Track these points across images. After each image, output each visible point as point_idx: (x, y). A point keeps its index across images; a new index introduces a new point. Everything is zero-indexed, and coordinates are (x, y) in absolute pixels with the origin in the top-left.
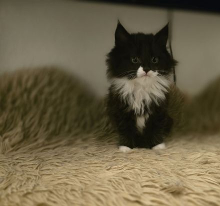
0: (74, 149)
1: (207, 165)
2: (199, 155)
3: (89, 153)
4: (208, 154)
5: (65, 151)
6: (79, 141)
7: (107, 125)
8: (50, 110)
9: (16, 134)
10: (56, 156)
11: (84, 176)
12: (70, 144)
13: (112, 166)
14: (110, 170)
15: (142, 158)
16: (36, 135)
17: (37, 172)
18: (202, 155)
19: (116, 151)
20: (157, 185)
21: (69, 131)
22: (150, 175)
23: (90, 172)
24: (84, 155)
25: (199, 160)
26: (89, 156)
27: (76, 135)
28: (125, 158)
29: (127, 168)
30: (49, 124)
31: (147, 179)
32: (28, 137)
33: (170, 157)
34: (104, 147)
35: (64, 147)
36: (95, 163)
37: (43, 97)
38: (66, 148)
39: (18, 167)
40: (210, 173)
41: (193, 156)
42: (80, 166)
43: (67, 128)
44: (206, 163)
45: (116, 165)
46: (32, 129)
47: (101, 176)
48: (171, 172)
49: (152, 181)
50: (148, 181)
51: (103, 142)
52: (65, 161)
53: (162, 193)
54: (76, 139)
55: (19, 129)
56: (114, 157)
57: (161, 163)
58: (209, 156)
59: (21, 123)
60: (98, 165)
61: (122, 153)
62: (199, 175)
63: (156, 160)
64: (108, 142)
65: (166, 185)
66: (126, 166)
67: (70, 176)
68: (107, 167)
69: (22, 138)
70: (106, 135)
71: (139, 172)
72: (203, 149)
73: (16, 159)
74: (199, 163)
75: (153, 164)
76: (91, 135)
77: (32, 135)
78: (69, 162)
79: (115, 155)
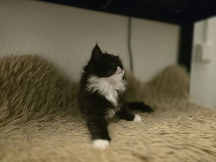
2: (156, 128)
4: (163, 127)
6: (58, 117)
8: (33, 91)
9: (3, 112)
12: (51, 120)
16: (20, 113)
17: (28, 144)
18: (159, 128)
21: (48, 108)
24: (65, 129)
25: (157, 131)
27: (55, 112)
32: (13, 114)
33: (134, 129)
35: (45, 123)
38: (47, 124)
39: (9, 140)
41: (152, 129)
44: (163, 134)
46: (16, 108)
55: (5, 107)
69: (8, 115)
74: (158, 134)
77: (17, 112)
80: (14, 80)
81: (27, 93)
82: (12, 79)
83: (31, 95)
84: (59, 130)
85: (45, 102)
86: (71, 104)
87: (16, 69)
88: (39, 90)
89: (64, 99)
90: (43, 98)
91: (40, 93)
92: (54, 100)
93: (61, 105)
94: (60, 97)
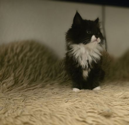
0: (45, 90)
1: (126, 99)
2: (121, 93)
3: (54, 92)
4: (127, 93)
5: (40, 91)
6: (48, 85)
7: (65, 75)
8: (31, 66)
9: (10, 81)
10: (34, 94)
11: (52, 106)
12: (43, 87)
13: (68, 100)
14: (68, 102)
15: (86, 95)
16: (22, 81)
17: (23, 104)
18: (123, 94)
19: (70, 91)
20: (96, 111)
21: (42, 79)
22: (91, 105)
23: (55, 104)
24: (51, 94)
25: (121, 96)
26: (54, 94)
27: (47, 81)
28: (76, 95)
29: (77, 101)
30: (30, 75)
31: (90, 107)
32: (18, 82)
33: (103, 95)
34: (63, 88)
35: (39, 89)
36: (58, 98)
37: (26, 58)
38: (40, 89)
39: (11, 101)
40: (128, 104)
41: (117, 94)
42: (49, 100)
43: (41, 77)
44: (125, 98)
45: (71, 99)
46: (20, 78)
47: (62, 106)
48: (104, 104)
49: (93, 109)
50: (90, 109)
51: (63, 85)
52: (40, 97)
53: (99, 116)
54: (47, 84)
55: (12, 78)
56: (69, 95)
57: (98, 98)
58: (127, 94)
59: (13, 74)
60: (60, 99)
61: (74, 92)
62: (121, 105)
63: (95, 96)
64: (66, 86)
65: (101, 112)
66: (77, 100)
67: (43, 106)
68: (65, 100)
69: (14, 83)
70: (65, 82)
71: (85, 104)
72: (123, 90)
73: (10, 96)
74: (121, 98)
75: (93, 99)
76: (55, 81)
77: (20, 81)
78: (42, 98)
79: (70, 94)
80: (17, 59)
81: (27, 68)
82: (16, 58)
83: (29, 69)
84: (47, 94)
85: (40, 74)
86: (59, 75)
87: (18, 51)
88: (35, 66)
89: (54, 72)
90: (39, 71)
91: (36, 68)
92: (46, 73)
93: (52, 76)
94: (51, 71)
